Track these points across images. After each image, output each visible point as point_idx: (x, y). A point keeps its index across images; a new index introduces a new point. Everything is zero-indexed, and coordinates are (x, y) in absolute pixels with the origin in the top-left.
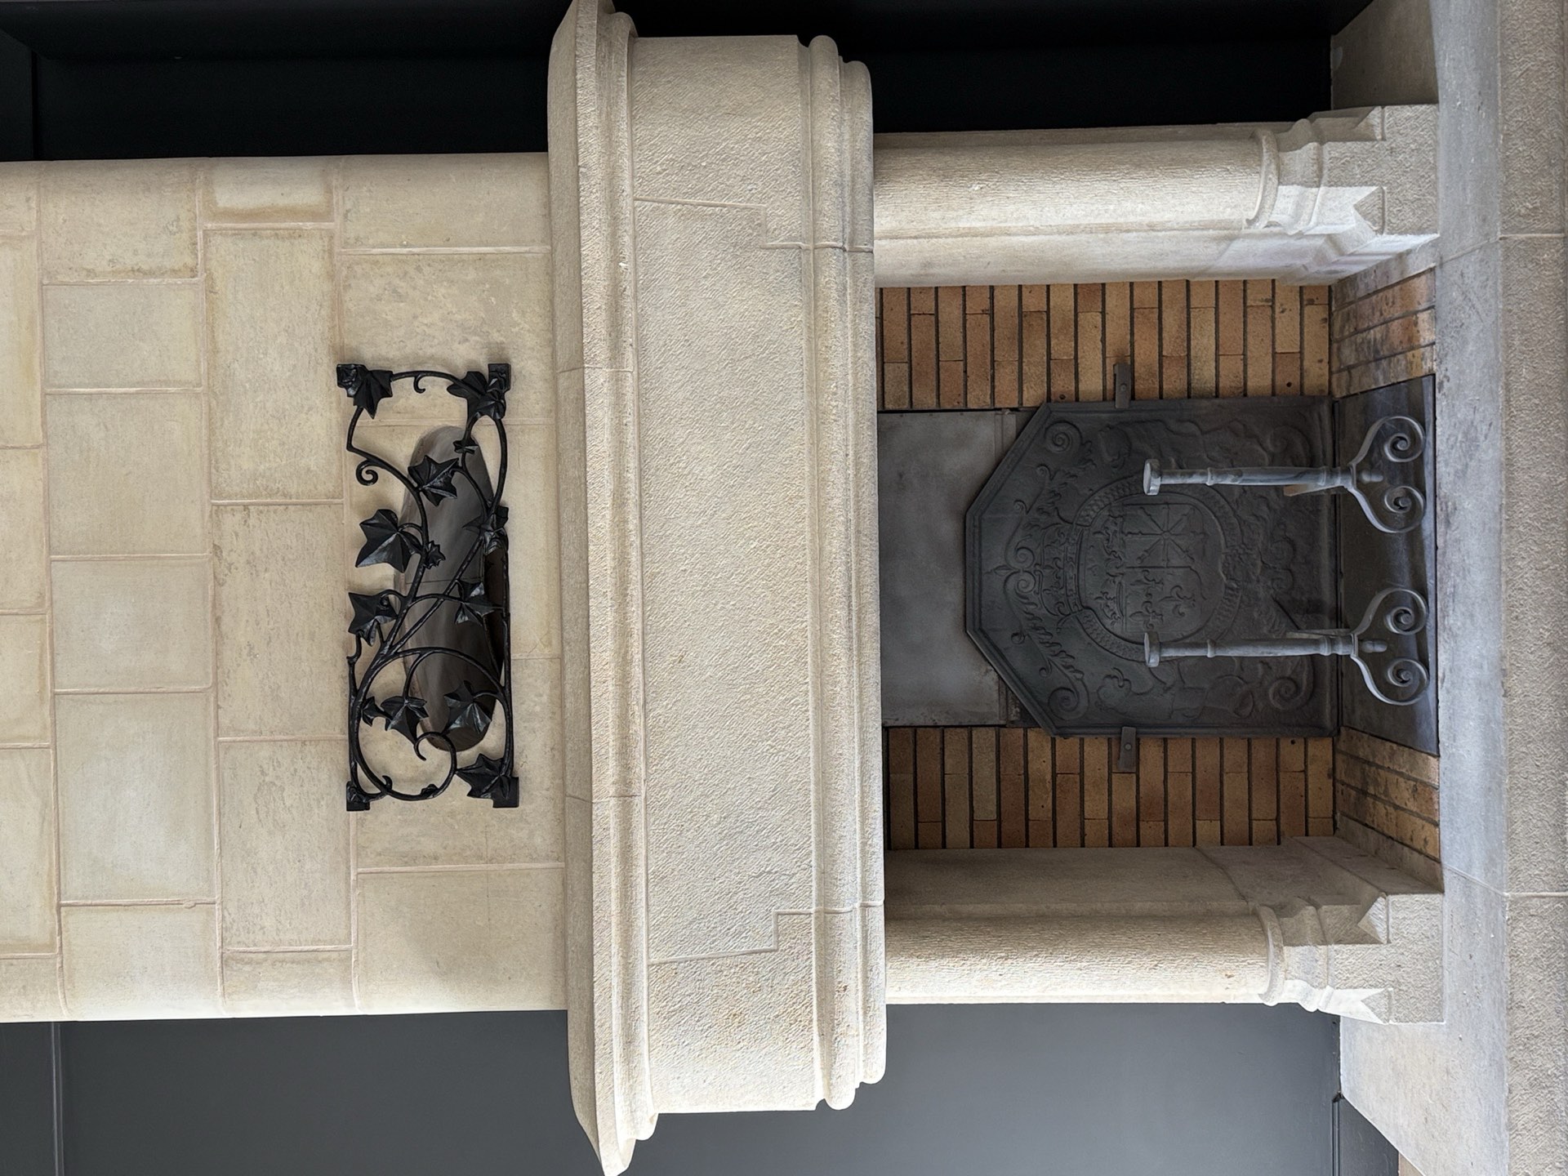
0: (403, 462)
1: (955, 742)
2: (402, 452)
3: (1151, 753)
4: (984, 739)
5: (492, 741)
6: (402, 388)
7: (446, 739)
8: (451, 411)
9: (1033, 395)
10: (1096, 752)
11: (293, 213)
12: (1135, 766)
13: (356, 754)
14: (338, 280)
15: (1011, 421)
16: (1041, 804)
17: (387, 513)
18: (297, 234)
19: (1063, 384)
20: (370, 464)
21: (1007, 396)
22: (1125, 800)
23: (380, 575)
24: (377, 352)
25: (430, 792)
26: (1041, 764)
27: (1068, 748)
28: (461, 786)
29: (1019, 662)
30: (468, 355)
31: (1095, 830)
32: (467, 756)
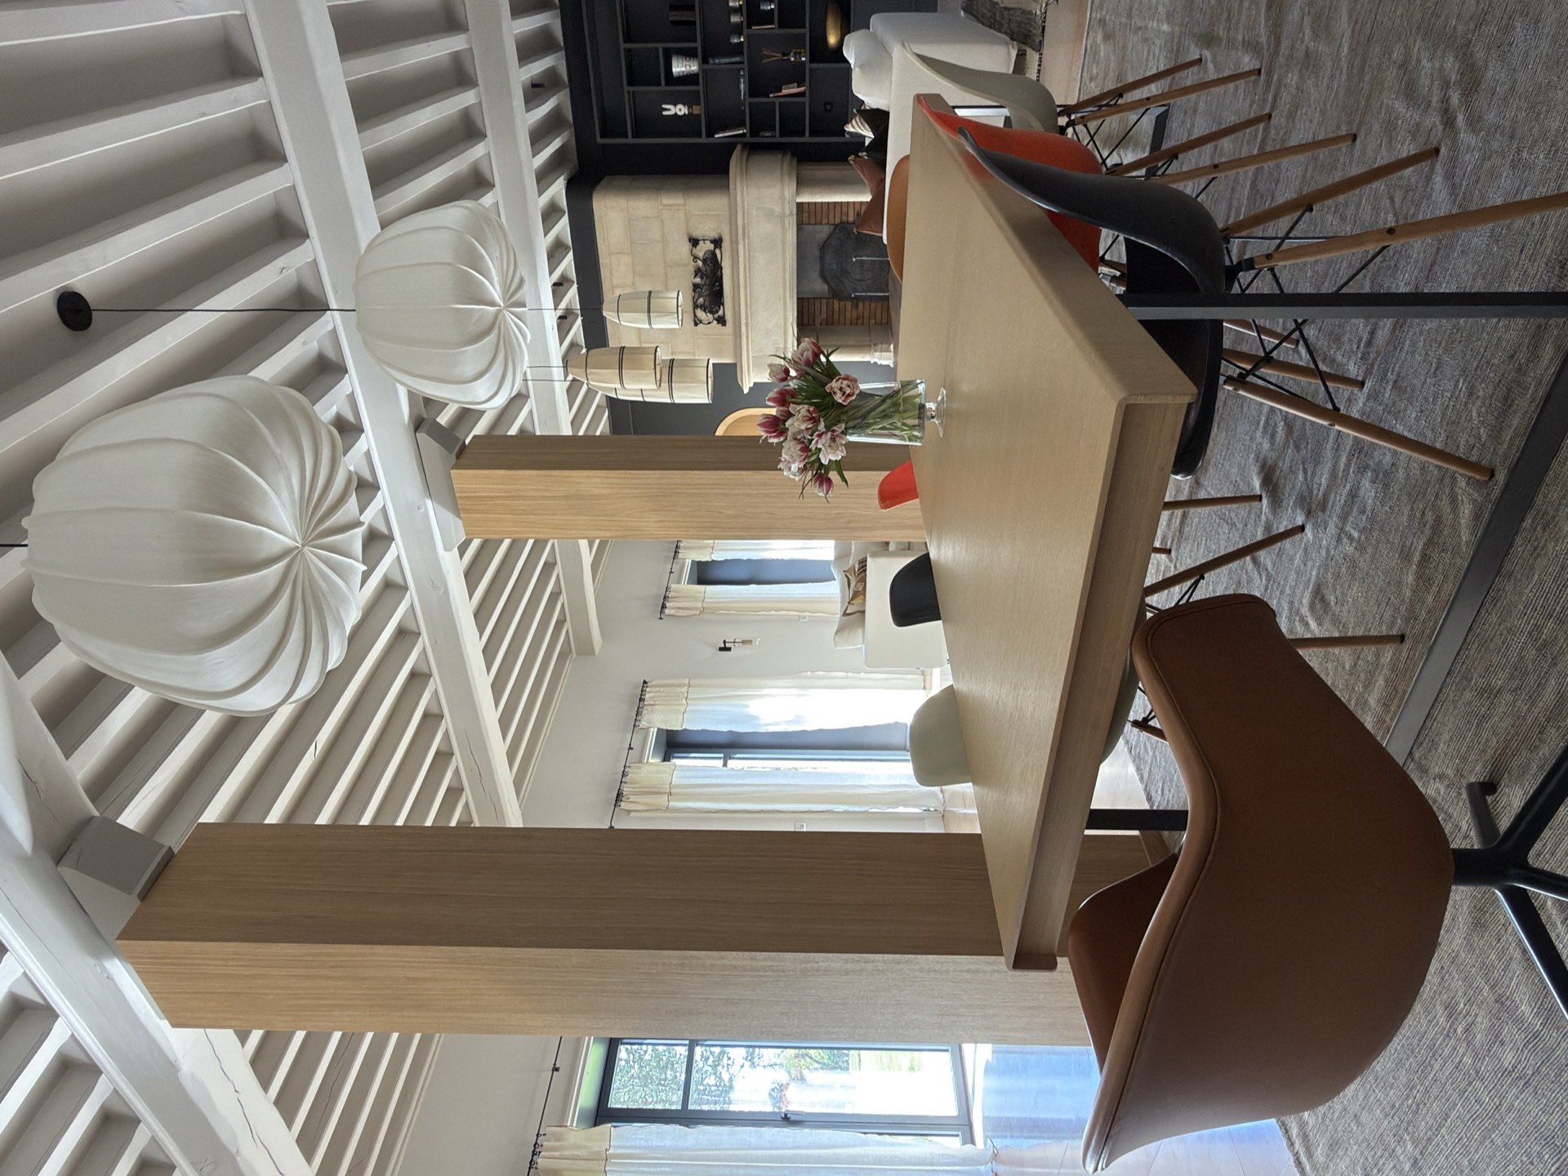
0: (701, 257)
1: (817, 302)
2: (701, 255)
3: (861, 305)
4: (824, 301)
5: (721, 313)
6: (701, 243)
7: (712, 312)
8: (711, 247)
9: (838, 221)
10: (849, 304)
11: (676, 205)
12: (857, 307)
13: (695, 315)
14: (688, 220)
15: (832, 227)
16: (836, 316)
17: (699, 268)
18: (679, 210)
19: (844, 218)
20: (695, 258)
21: (831, 222)
22: (854, 315)
23: (698, 280)
24: (697, 234)
25: (709, 323)
26: (836, 306)
27: (842, 303)
28: (715, 322)
29: (832, 285)
30: (714, 235)
31: (848, 322)
32: (716, 316)
